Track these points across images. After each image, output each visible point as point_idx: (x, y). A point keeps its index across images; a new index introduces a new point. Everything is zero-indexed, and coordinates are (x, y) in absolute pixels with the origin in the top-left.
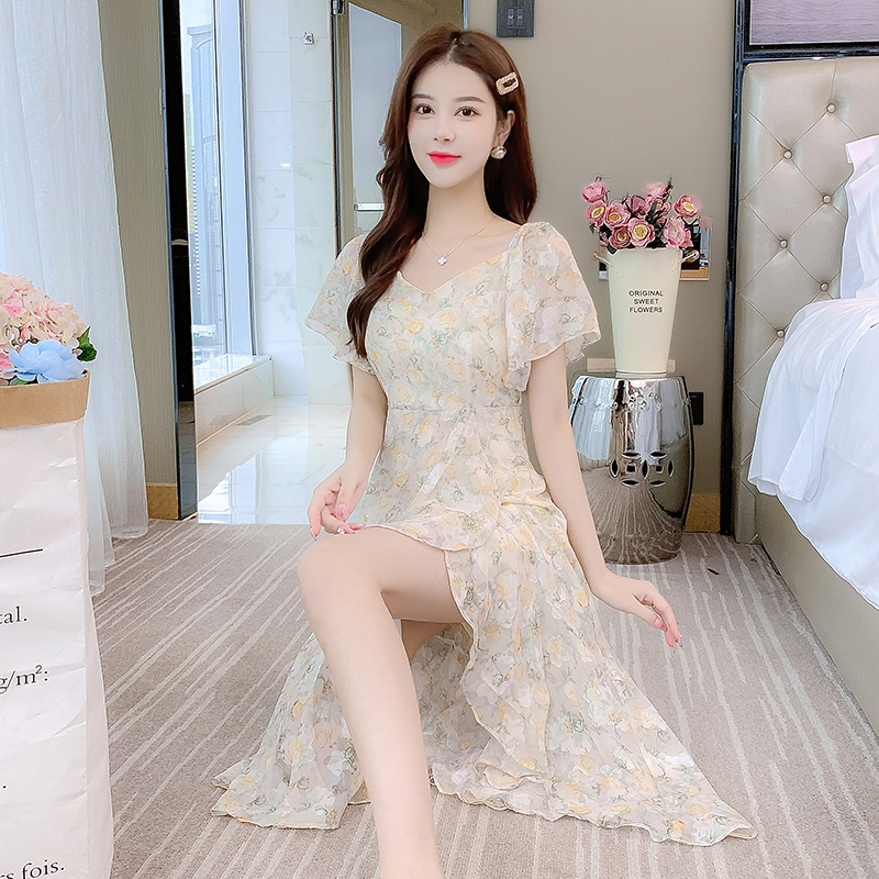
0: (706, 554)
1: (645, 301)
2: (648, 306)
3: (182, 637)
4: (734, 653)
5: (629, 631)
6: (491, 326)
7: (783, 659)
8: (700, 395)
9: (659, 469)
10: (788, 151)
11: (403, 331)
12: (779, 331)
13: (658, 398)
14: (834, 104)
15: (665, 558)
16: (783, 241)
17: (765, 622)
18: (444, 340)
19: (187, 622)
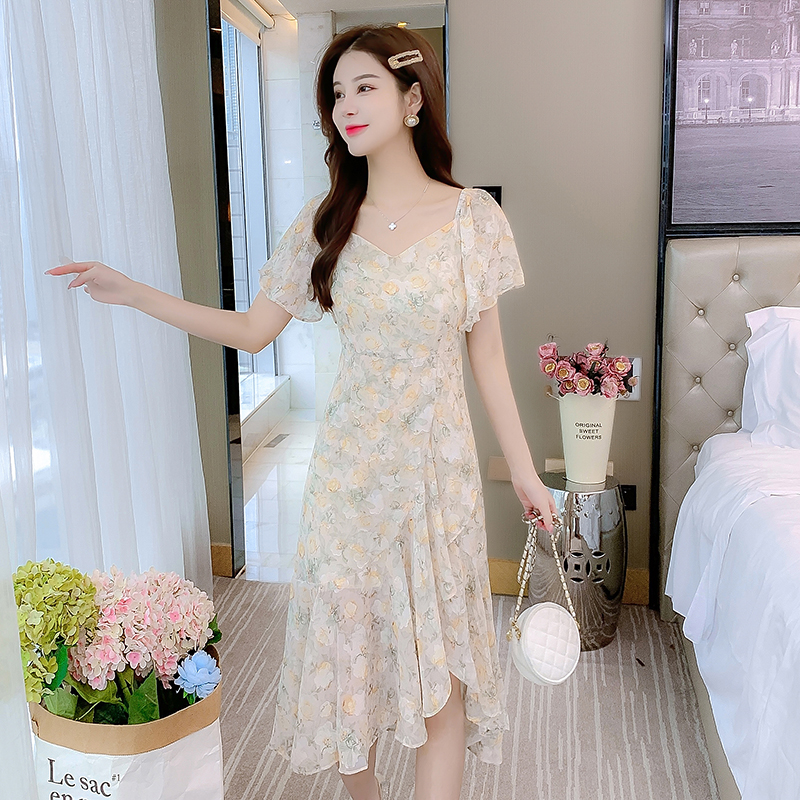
0: (636, 637)
1: (588, 431)
2: (590, 435)
3: (250, 742)
4: (649, 773)
5: (573, 743)
6: (454, 287)
7: (684, 782)
8: (633, 488)
9: (599, 567)
10: (702, 310)
11: (380, 292)
12: (695, 447)
13: (598, 507)
14: (739, 275)
15: (604, 644)
16: (697, 379)
17: (675, 731)
18: (420, 303)
19: (251, 721)
